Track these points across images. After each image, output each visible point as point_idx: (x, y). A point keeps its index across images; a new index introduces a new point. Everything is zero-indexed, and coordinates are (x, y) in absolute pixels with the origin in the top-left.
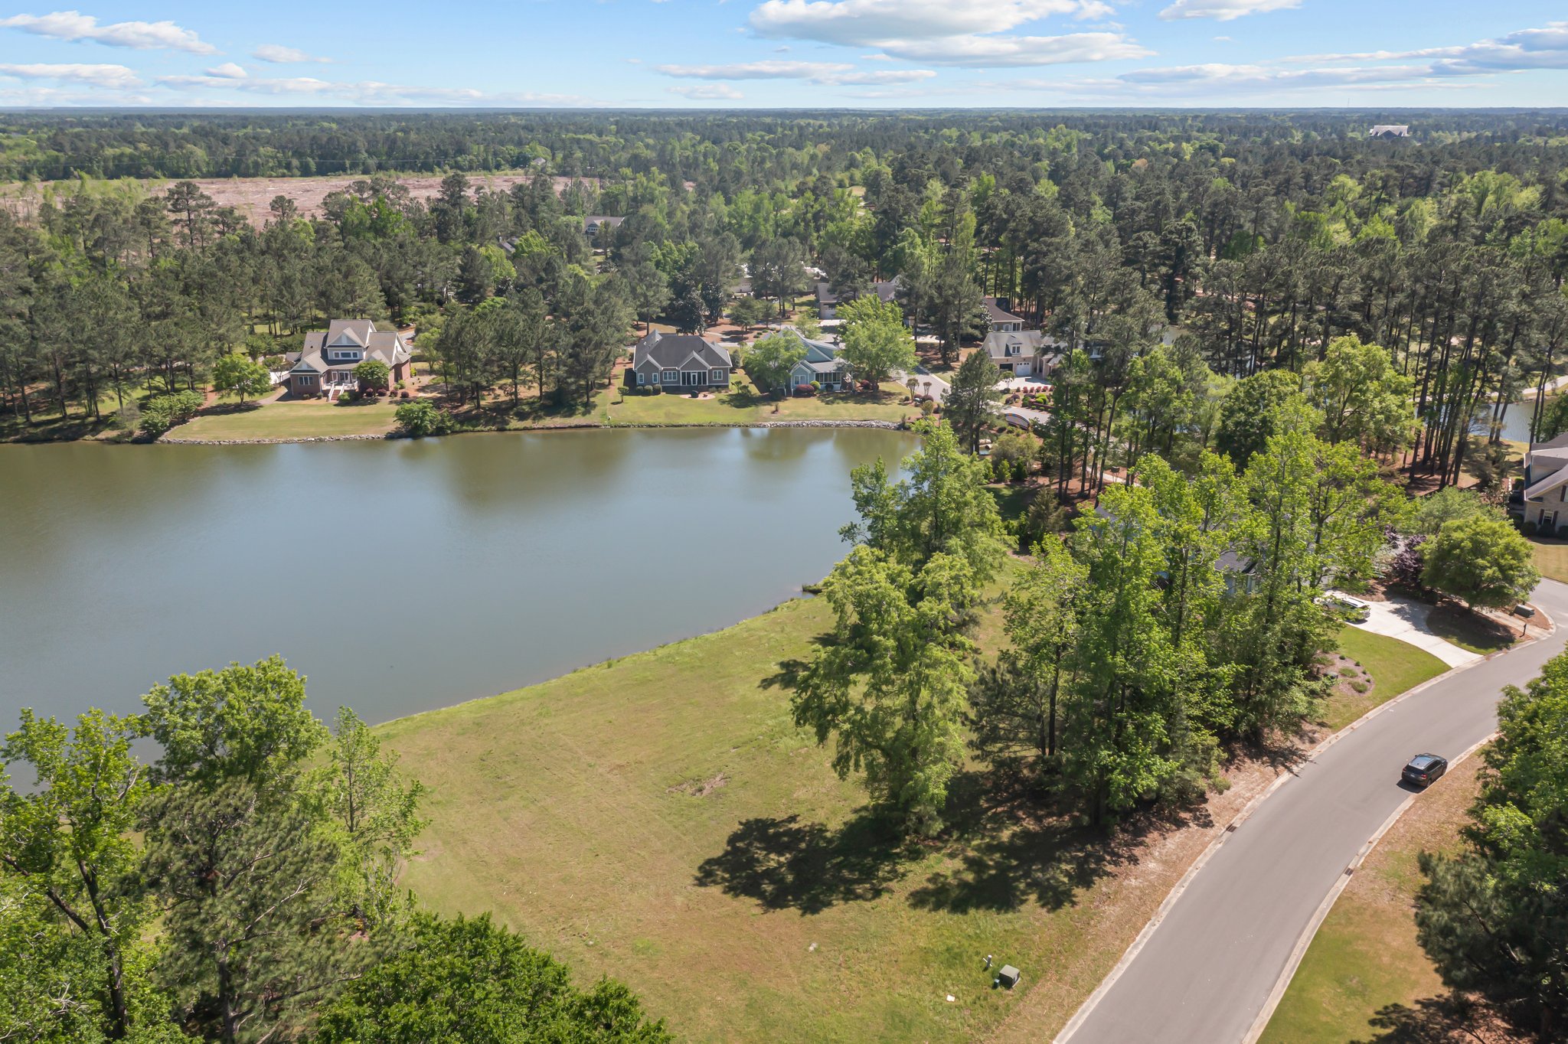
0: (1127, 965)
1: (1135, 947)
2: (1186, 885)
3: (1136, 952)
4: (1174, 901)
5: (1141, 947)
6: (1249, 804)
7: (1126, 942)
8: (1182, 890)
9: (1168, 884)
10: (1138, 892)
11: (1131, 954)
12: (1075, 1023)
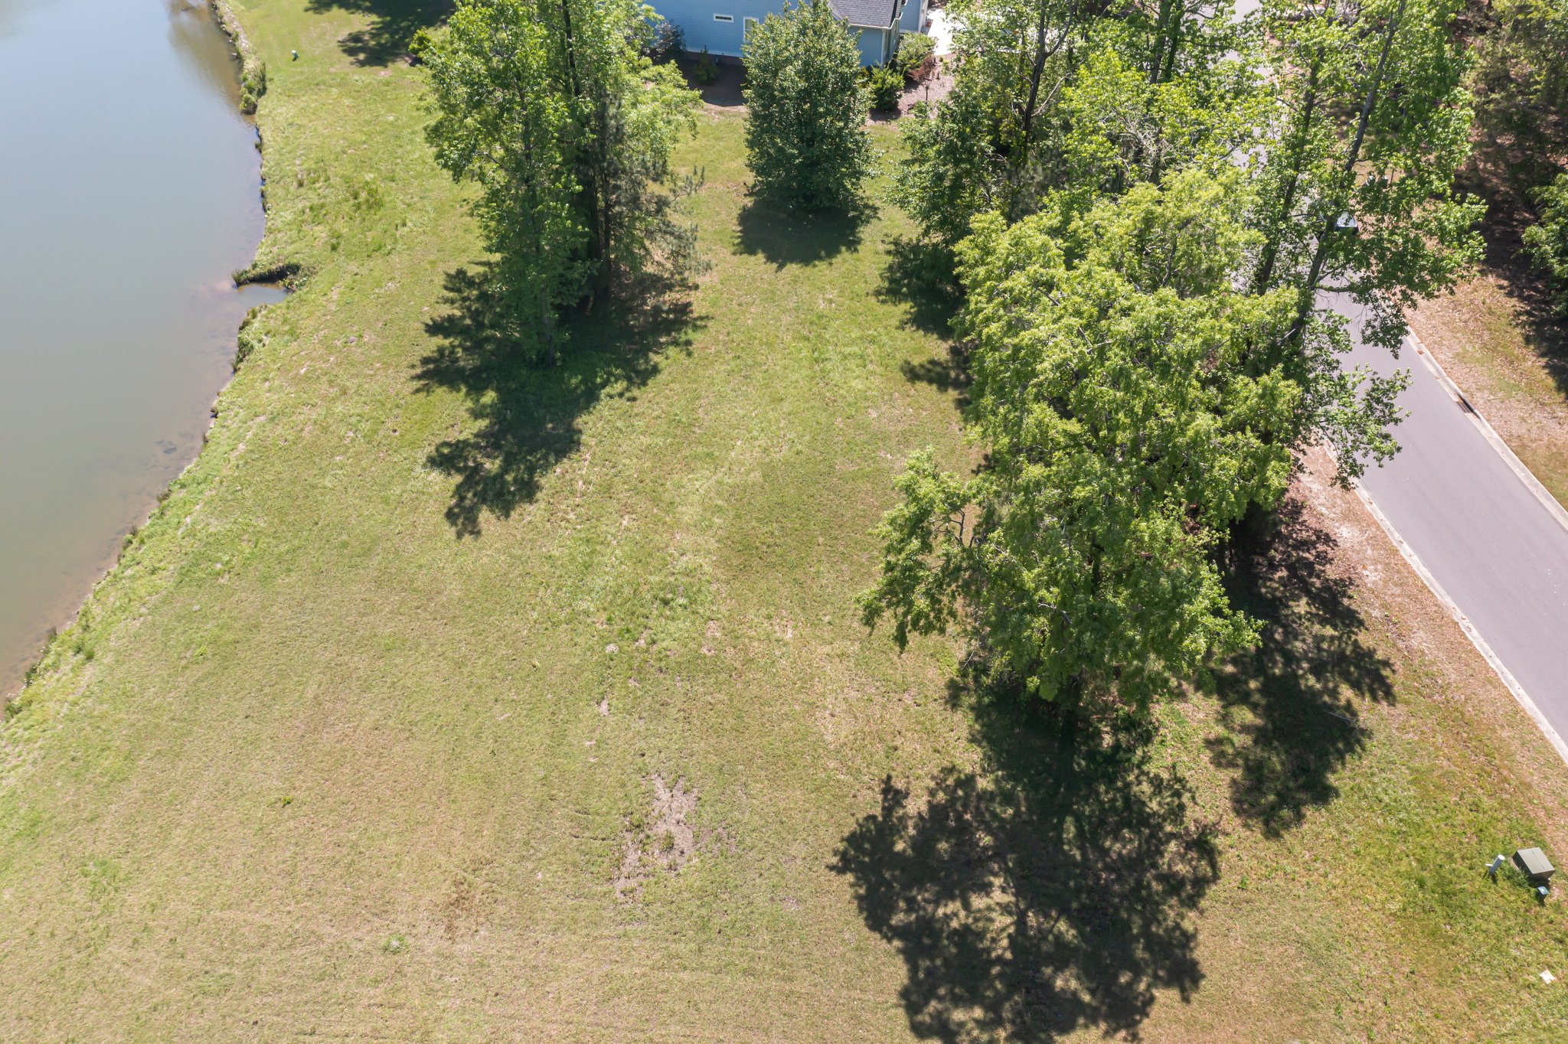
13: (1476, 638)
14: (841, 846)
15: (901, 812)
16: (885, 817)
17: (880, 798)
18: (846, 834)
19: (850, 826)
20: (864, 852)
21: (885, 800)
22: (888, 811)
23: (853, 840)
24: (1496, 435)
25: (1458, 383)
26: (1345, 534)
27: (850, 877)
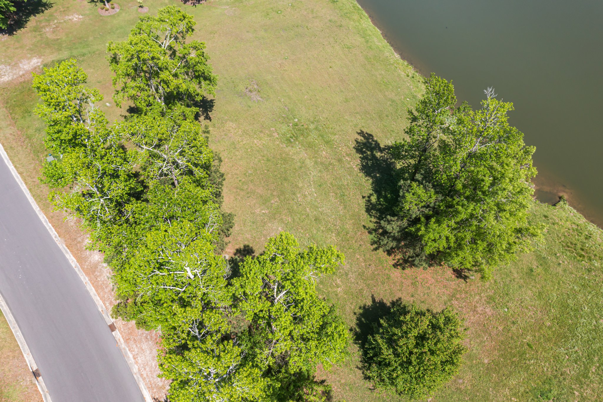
0: (37, 212)
1: (46, 221)
2: (76, 270)
3: (43, 220)
4: (67, 256)
5: (45, 224)
6: (131, 356)
7: (51, 219)
8: (74, 266)
9: (81, 260)
10: (79, 239)
11: (42, 217)
12: (18, 178)
13: (53, 233)
14: (214, 104)
15: (204, 115)
16: (207, 113)
17: (210, 116)
18: (214, 106)
19: (214, 108)
20: (209, 105)
21: (209, 116)
22: (207, 114)
23: (213, 106)
24: (25, 356)
25: (37, 391)
26: (96, 256)
27: (209, 100)
